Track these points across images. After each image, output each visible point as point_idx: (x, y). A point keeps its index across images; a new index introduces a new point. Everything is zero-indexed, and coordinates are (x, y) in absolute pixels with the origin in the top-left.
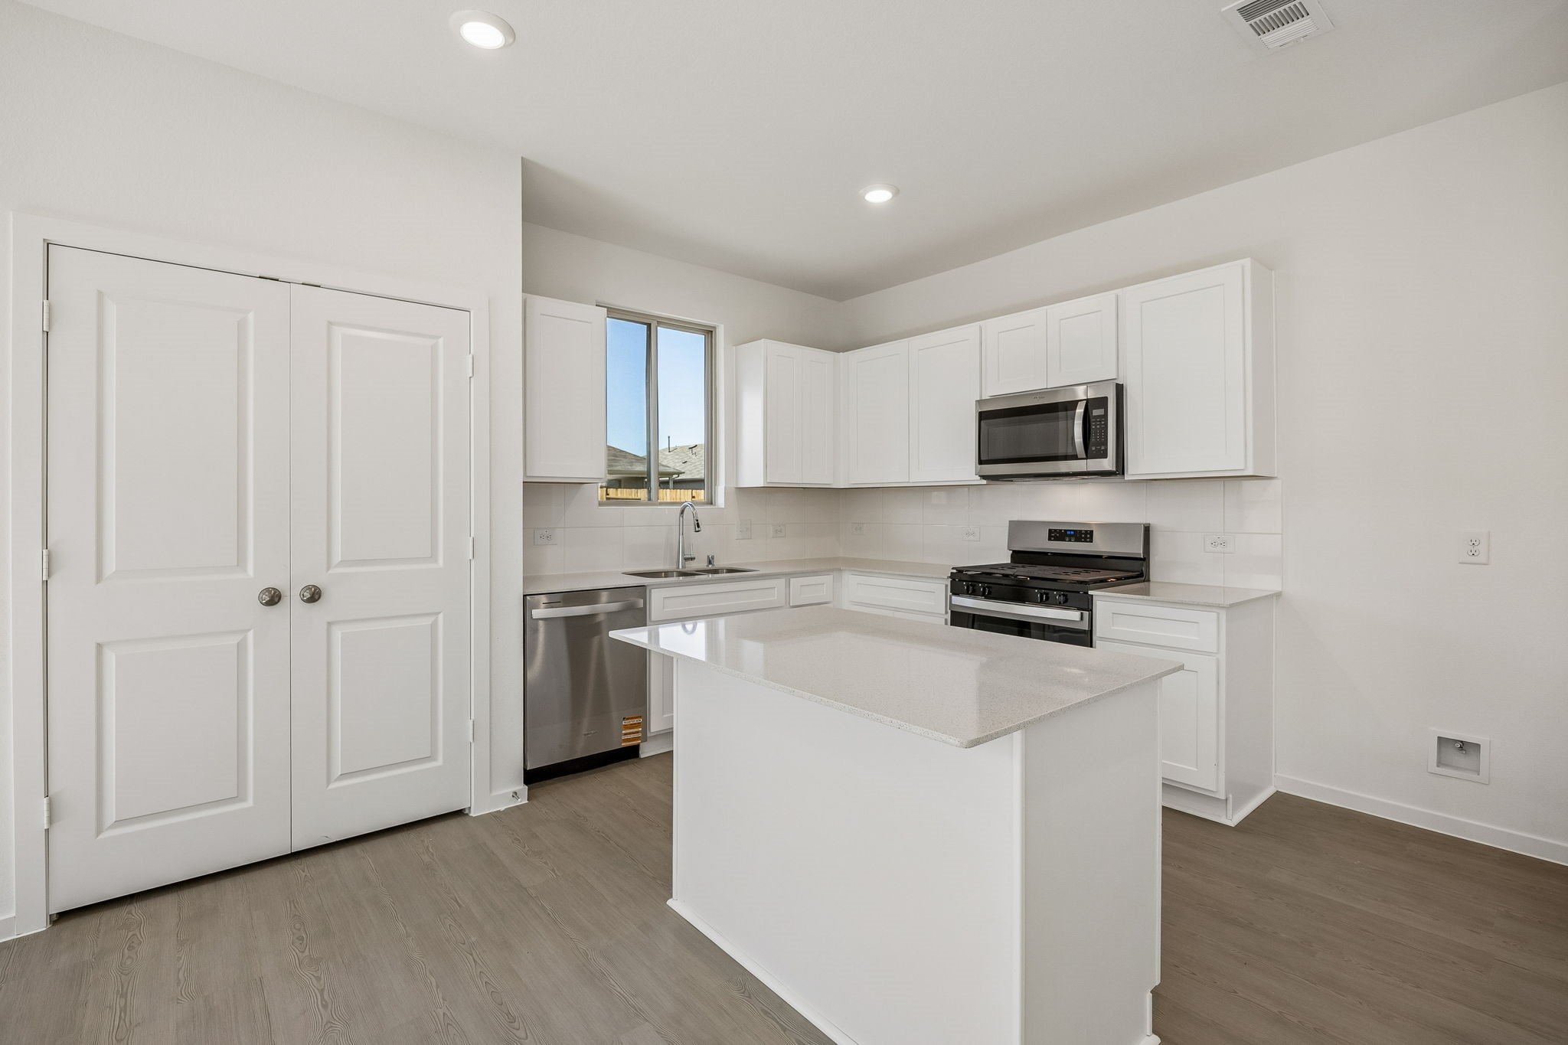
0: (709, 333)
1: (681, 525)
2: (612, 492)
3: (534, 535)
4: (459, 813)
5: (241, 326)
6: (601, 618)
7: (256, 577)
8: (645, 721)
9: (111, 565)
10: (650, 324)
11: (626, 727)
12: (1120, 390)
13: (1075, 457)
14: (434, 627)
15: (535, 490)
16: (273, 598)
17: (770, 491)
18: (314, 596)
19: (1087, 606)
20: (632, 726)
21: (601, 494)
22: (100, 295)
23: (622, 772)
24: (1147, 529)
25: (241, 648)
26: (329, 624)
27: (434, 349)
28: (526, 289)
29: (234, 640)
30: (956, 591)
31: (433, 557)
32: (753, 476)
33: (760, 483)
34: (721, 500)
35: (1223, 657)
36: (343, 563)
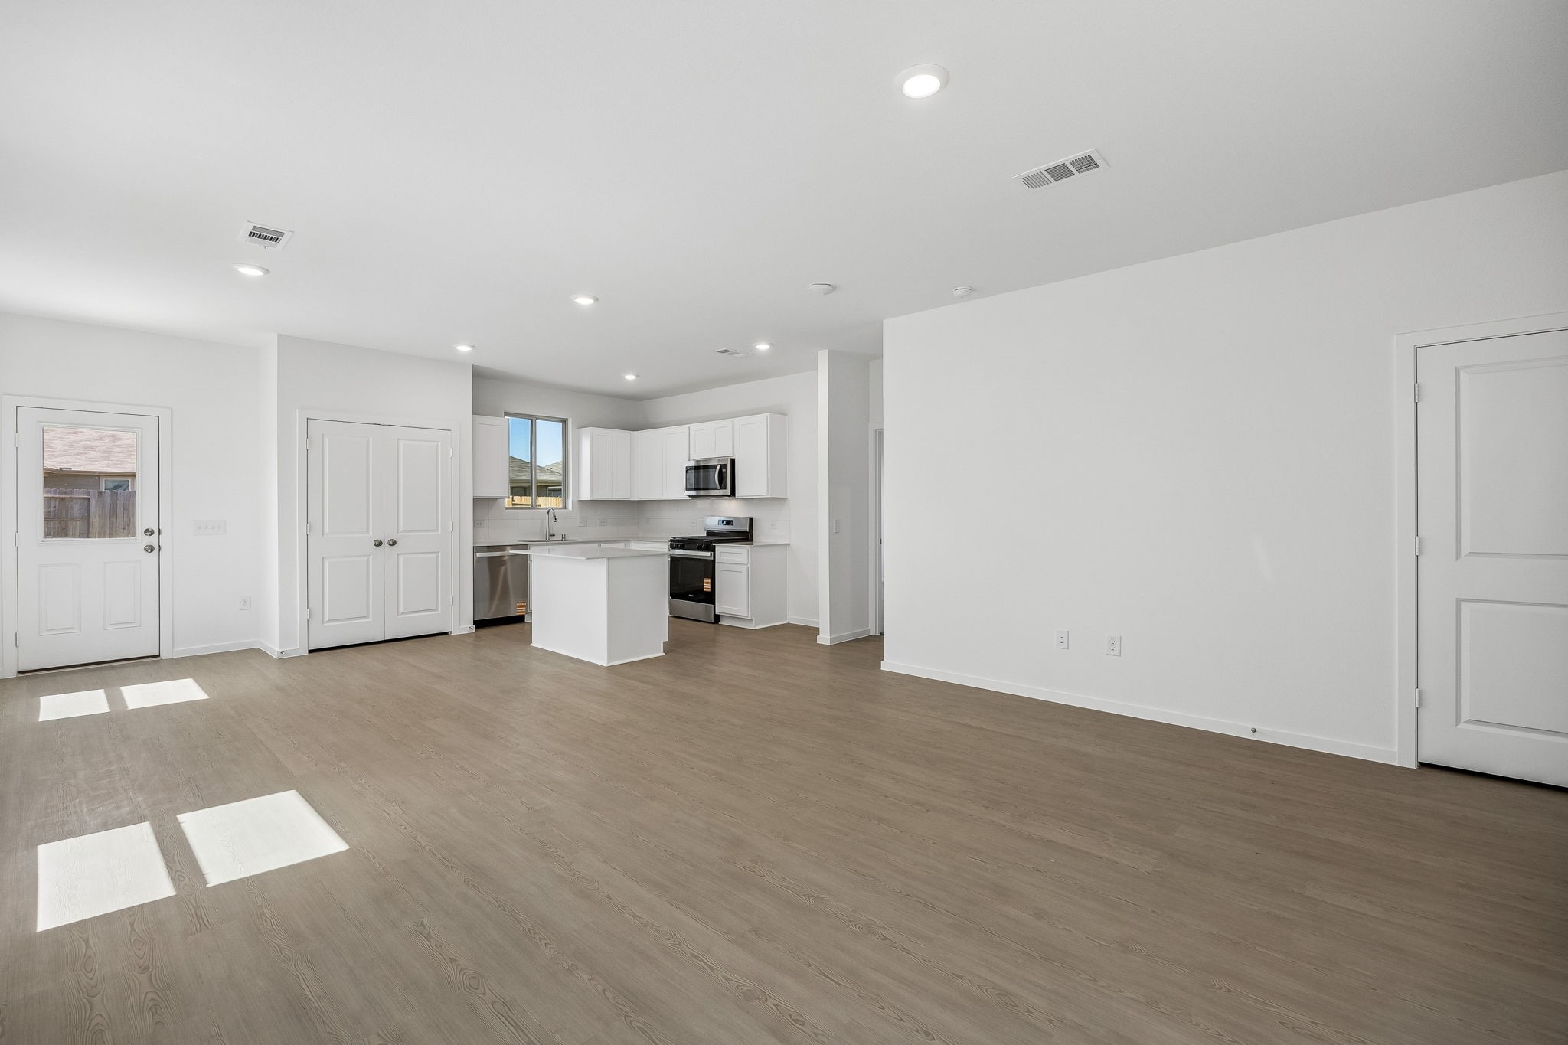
0: (564, 422)
1: (548, 519)
2: (517, 499)
3: (477, 523)
4: (446, 633)
5: (368, 442)
6: (506, 558)
7: (373, 535)
8: (527, 604)
9: (326, 530)
10: (533, 419)
11: (518, 606)
12: (733, 461)
13: (716, 489)
14: (437, 557)
15: (477, 502)
16: (379, 544)
17: (595, 503)
18: (393, 543)
19: (713, 550)
20: (521, 606)
21: (508, 502)
22: (323, 435)
23: (517, 627)
24: (751, 520)
25: (368, 561)
26: (398, 554)
27: (437, 447)
28: (474, 413)
29: (366, 558)
30: (672, 547)
31: (437, 530)
32: (586, 495)
33: (588, 498)
34: (570, 506)
35: (749, 565)
36: (403, 531)
